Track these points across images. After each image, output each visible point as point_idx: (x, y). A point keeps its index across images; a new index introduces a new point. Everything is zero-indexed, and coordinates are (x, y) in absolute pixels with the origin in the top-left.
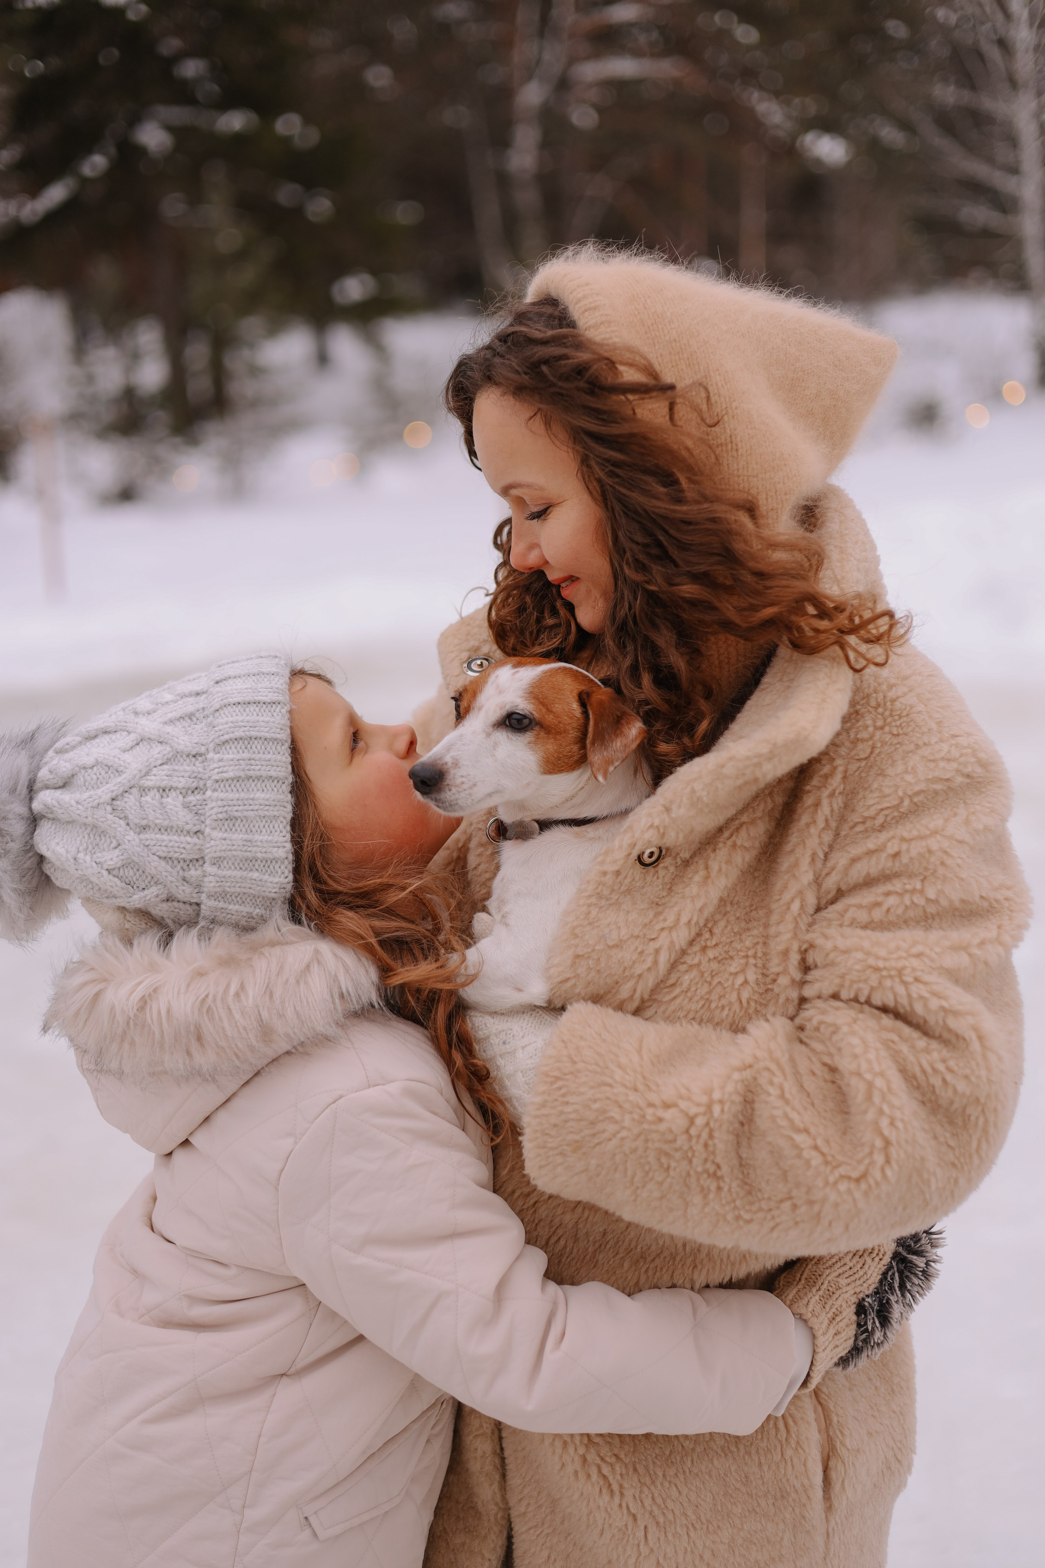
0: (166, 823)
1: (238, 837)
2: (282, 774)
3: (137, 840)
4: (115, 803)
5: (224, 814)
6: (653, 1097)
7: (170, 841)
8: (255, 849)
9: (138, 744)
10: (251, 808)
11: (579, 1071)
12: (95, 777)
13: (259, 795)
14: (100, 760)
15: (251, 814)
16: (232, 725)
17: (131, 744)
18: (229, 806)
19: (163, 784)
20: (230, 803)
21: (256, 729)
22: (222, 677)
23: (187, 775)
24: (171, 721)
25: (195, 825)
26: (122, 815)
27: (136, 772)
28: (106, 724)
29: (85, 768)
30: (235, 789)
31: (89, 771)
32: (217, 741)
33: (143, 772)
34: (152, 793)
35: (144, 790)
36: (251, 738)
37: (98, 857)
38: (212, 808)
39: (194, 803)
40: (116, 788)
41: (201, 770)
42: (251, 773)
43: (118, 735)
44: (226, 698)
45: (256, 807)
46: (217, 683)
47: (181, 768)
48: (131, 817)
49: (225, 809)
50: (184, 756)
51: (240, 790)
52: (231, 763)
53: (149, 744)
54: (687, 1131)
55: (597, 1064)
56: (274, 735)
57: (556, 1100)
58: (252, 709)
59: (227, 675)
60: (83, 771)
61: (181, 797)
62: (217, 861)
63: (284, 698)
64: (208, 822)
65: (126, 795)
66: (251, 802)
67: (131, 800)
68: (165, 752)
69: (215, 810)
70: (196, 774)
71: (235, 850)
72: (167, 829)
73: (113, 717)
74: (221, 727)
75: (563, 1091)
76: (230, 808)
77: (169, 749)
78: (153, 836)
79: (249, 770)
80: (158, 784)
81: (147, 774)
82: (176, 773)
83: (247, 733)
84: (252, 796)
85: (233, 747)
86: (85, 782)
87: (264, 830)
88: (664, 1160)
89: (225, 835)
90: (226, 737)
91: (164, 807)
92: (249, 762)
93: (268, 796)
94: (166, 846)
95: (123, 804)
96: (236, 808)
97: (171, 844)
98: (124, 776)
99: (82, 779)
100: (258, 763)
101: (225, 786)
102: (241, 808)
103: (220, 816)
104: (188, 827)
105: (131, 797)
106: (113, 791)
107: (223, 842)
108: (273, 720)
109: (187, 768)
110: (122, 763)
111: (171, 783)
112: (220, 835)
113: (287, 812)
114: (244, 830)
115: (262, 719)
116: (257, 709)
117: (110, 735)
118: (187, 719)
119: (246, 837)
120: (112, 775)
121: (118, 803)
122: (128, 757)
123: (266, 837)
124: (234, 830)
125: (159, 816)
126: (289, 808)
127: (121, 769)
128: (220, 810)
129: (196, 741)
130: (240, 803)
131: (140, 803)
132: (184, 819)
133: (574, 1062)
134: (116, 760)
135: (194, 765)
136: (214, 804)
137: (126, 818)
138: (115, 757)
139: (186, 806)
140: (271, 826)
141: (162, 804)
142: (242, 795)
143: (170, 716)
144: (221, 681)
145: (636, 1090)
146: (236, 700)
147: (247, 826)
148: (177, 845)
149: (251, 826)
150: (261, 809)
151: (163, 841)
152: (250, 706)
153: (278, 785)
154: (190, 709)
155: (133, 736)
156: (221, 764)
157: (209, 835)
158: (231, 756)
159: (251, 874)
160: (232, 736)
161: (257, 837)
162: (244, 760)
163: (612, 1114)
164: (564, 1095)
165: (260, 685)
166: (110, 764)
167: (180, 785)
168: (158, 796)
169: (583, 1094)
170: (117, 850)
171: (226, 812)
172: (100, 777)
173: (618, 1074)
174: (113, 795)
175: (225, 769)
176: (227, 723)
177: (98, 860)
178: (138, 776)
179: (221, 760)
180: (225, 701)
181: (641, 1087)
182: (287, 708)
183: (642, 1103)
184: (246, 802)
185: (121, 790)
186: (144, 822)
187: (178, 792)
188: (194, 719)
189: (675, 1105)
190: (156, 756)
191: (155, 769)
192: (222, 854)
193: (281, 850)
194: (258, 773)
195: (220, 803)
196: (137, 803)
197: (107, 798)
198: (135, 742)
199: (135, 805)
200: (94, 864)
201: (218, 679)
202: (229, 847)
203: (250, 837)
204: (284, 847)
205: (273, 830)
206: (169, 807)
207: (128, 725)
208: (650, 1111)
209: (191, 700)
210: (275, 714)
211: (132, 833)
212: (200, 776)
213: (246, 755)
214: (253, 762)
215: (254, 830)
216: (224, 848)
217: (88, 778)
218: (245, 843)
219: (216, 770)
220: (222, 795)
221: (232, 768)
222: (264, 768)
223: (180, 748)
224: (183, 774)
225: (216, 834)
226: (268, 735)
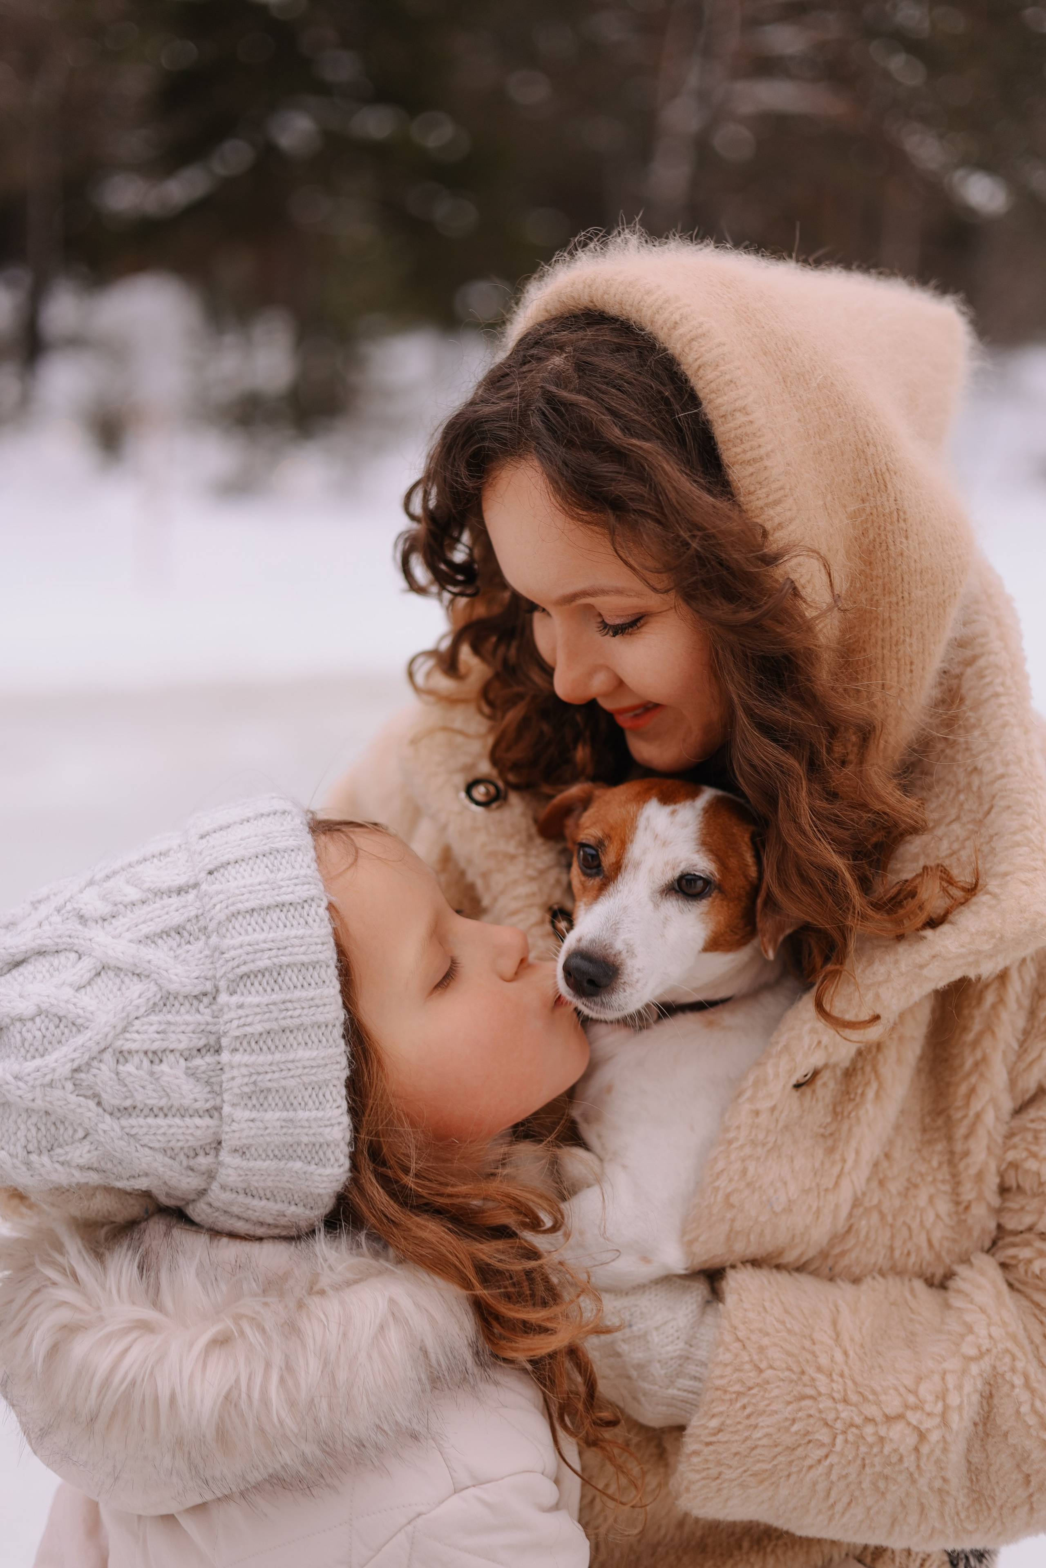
0: (163, 1102)
1: (272, 1116)
2: (330, 1017)
3: (117, 1129)
4: (77, 1075)
5: (252, 1087)
6: (871, 1411)
7: (170, 1126)
8: (298, 1131)
9: (99, 974)
10: (292, 1073)
11: (768, 1382)
12: (38, 1034)
13: (302, 1054)
14: (44, 1006)
15: (291, 1083)
16: (250, 949)
17: (87, 976)
18: (259, 1074)
19: (155, 1046)
20: (261, 1070)
21: (287, 951)
22: (217, 863)
23: (190, 1028)
24: (150, 939)
25: (207, 1101)
26: (90, 1093)
27: (107, 1029)
28: (39, 941)
29: (20, 1020)
30: (265, 1048)
31: (29, 1024)
32: (231, 976)
33: (119, 1028)
34: (136, 1059)
35: (122, 1056)
36: (281, 967)
37: (59, 1155)
38: (233, 1079)
39: (203, 1068)
40: (76, 1055)
41: (209, 1019)
42: (288, 1022)
43: (62, 957)
44: (233, 904)
45: (299, 1071)
46: (211, 873)
47: (178, 1018)
48: (104, 1096)
49: (254, 1078)
50: (181, 999)
51: (273, 1048)
52: (258, 1010)
53: (117, 975)
54: (916, 1449)
55: (789, 1369)
56: (314, 958)
57: (739, 1423)
58: (275, 918)
59: (224, 859)
60: (18, 1024)
61: (182, 1061)
62: (241, 1151)
63: (315, 890)
64: (226, 1096)
65: (95, 1063)
66: (290, 1066)
67: (104, 1072)
68: (149, 994)
69: (238, 1081)
70: (202, 1027)
71: (269, 1134)
72: (164, 1112)
73: (46, 927)
74: (233, 953)
75: (748, 1411)
76: (260, 1077)
77: (154, 988)
78: (141, 1120)
79: (284, 1018)
80: (145, 1047)
81: (125, 1030)
82: (172, 1028)
83: (275, 960)
84: (291, 1057)
85: (256, 983)
86: (24, 1040)
87: (310, 1102)
88: (881, 1484)
89: (254, 1114)
90: (244, 969)
91: (157, 1079)
92: (283, 1007)
93: (315, 1053)
94: (164, 1134)
95: (91, 1078)
96: (269, 1076)
97: (172, 1131)
98: (89, 1034)
99: (18, 1036)
100: (296, 1005)
101: (249, 1043)
102: (276, 1075)
103: (246, 1089)
104: (197, 1105)
105: (103, 1066)
106: (73, 1060)
107: (251, 1124)
108: (309, 932)
109: (188, 1018)
110: (81, 1012)
111: (165, 1044)
112: (247, 1114)
113: (340, 1071)
114: (280, 1104)
115: (293, 932)
116: (283, 915)
117: (49, 958)
118: (173, 934)
119: (285, 1114)
120: (66, 1031)
121: (82, 1076)
122: (87, 1000)
123: (314, 1114)
124: (266, 1105)
125: (151, 1093)
126: (344, 1062)
127: (79, 1021)
128: (246, 1080)
129: (195, 974)
130: (274, 1068)
131: (117, 1074)
132: (192, 1096)
133: (761, 1371)
134: (71, 1007)
135: (198, 1011)
136: (235, 1073)
137: (96, 1096)
138: (67, 1002)
139: (191, 1074)
140: (321, 1096)
141: (152, 1074)
142: (278, 1056)
143: (145, 929)
144: (216, 869)
145: (845, 1401)
146: (249, 905)
147: (285, 1098)
148: (181, 1131)
149: (292, 1097)
150: (307, 1074)
151: (159, 1127)
152: (271, 912)
153: (327, 1033)
154: (177, 919)
155: (87, 963)
156: (241, 1012)
157: (230, 1115)
158: (256, 1000)
159: (290, 1164)
160: (251, 967)
161: (302, 1114)
162: (274, 1004)
163: (817, 1436)
164: (749, 1417)
165: (280, 875)
166: (61, 1014)
167: (182, 1046)
168: (146, 1062)
169: (776, 1412)
170: (86, 1142)
171: (255, 1083)
172: (48, 1034)
173: (822, 1381)
174: (75, 1065)
175: (249, 1020)
176: (241, 946)
177: (61, 1159)
178: (110, 1036)
179: (241, 1006)
180: (232, 909)
181: (853, 1397)
182: (324, 904)
183: (858, 1420)
184: (283, 1067)
185: (86, 1057)
186: (128, 1103)
187: (178, 1055)
188: (186, 934)
189: (900, 1417)
190: (136, 1002)
191: (137, 1022)
192: (250, 1141)
193: (336, 1128)
194: (297, 1021)
195: (244, 1071)
196: (113, 1076)
197: (66, 1070)
198: (93, 972)
199: (111, 1079)
200: (57, 1166)
201: (211, 867)
202: (260, 1132)
203: (291, 1114)
204: (339, 1123)
205: (324, 1101)
206: (165, 1078)
207: (76, 941)
208: (869, 1430)
209: (175, 901)
210: (310, 920)
211: (107, 1117)
212: (209, 1028)
213: (276, 997)
214: (289, 1005)
215: (295, 1103)
216: (252, 1133)
217: (29, 1036)
218: (284, 1124)
219: (235, 1023)
220: (247, 1058)
221: (259, 1017)
222: (306, 1011)
223: (173, 987)
224: (183, 1028)
225: (241, 1114)
226: (305, 959)
